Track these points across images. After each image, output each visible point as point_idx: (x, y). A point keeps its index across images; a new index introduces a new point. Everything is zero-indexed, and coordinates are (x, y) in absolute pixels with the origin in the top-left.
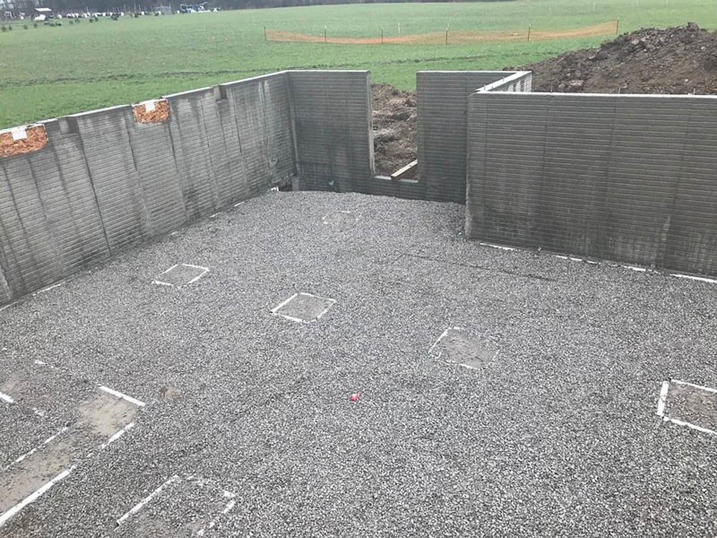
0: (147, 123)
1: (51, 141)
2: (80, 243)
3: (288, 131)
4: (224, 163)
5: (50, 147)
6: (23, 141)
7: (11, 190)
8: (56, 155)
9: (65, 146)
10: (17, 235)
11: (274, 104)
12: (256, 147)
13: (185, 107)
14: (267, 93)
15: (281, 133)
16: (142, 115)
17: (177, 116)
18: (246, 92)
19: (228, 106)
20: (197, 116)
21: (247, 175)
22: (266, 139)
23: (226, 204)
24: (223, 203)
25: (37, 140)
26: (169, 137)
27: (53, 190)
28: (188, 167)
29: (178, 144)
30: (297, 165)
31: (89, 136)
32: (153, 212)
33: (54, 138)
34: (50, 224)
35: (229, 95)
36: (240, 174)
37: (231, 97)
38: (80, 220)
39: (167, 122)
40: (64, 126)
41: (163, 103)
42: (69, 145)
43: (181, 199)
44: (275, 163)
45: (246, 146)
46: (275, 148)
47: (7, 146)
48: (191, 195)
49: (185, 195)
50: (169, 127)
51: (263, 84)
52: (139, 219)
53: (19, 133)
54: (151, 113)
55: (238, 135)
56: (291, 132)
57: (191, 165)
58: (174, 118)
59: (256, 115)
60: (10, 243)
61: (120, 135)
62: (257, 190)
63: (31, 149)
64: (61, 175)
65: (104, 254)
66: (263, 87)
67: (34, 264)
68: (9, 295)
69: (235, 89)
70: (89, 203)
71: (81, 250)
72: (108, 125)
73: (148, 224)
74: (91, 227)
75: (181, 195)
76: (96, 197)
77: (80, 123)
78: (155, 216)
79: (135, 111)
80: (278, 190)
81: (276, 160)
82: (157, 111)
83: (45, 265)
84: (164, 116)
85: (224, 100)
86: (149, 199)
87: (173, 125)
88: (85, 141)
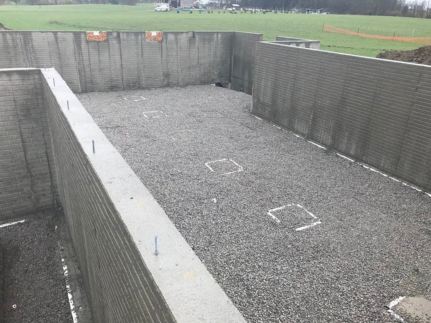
0: (151, 40)
1: (108, 38)
2: (111, 80)
3: (229, 60)
4: (187, 66)
5: (107, 40)
6: (97, 36)
7: (89, 53)
8: (109, 44)
9: (113, 42)
10: (87, 70)
11: (222, 45)
12: (208, 63)
13: (171, 37)
14: (220, 39)
15: (224, 59)
16: (149, 37)
17: (166, 40)
18: (207, 37)
19: (195, 41)
20: (177, 42)
21: (200, 75)
22: (214, 60)
23: (185, 84)
24: (184, 84)
25: (103, 37)
26: (161, 48)
27: (105, 57)
28: (168, 63)
29: (164, 52)
30: (232, 77)
31: (124, 40)
32: (146, 77)
33: (109, 38)
34: (101, 70)
35: (197, 36)
36: (196, 73)
37: (198, 37)
38: (113, 71)
39: (161, 41)
40: (115, 35)
41: (160, 33)
42: (115, 42)
43: (161, 76)
44: (217, 73)
45: (202, 61)
46: (219, 66)
47: (91, 37)
48: (167, 75)
49: (164, 75)
50: (162, 44)
51: (217, 35)
52: (139, 78)
53: (96, 33)
54: (154, 36)
55: (198, 55)
56: (231, 61)
57: (169, 63)
58: (165, 40)
59: (210, 48)
60: (85, 72)
61: (137, 42)
62: (204, 83)
63: (100, 40)
64: (109, 52)
65: (121, 88)
66: (217, 36)
67: (92, 82)
68: (80, 90)
69: (201, 34)
70: (118, 66)
71: (111, 83)
72: (133, 37)
73: (143, 82)
74: (117, 76)
75: (162, 74)
76: (122, 64)
77: (121, 34)
78: (147, 79)
79: (146, 35)
80: (215, 86)
81: (219, 71)
82: (156, 36)
83: (96, 84)
84: (160, 39)
85: (194, 38)
86: (145, 72)
87: (164, 44)
88: (122, 41)
